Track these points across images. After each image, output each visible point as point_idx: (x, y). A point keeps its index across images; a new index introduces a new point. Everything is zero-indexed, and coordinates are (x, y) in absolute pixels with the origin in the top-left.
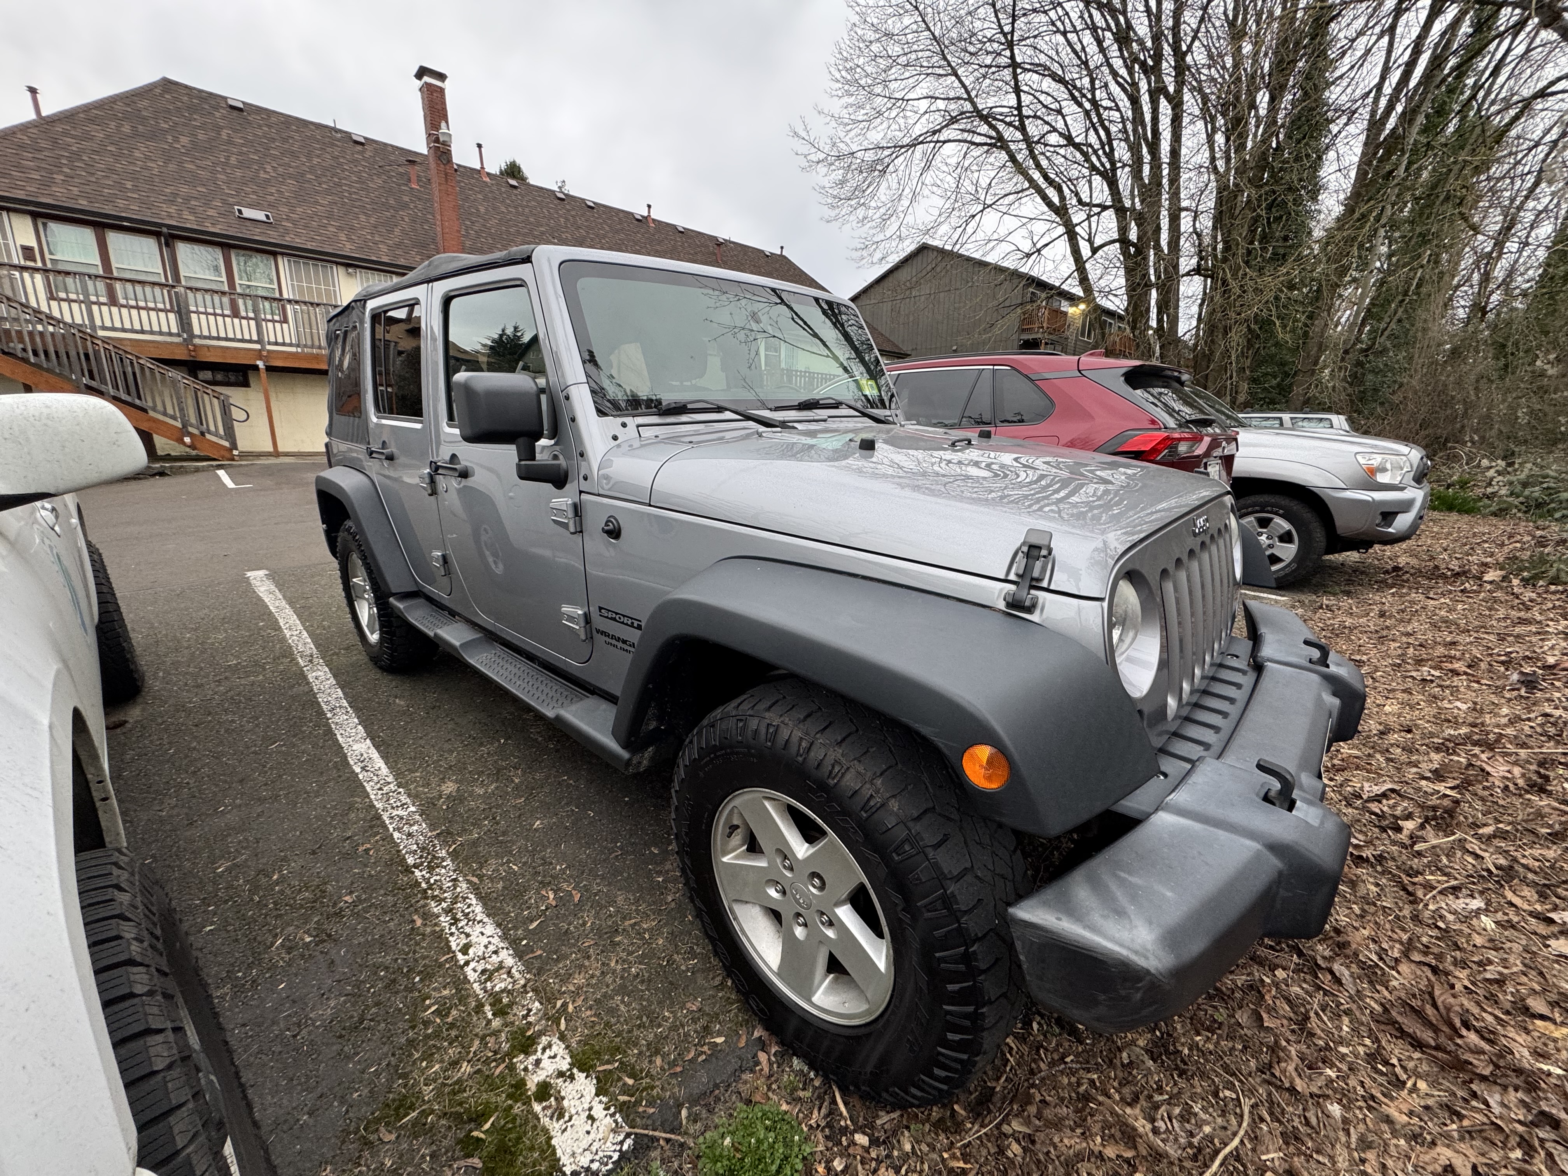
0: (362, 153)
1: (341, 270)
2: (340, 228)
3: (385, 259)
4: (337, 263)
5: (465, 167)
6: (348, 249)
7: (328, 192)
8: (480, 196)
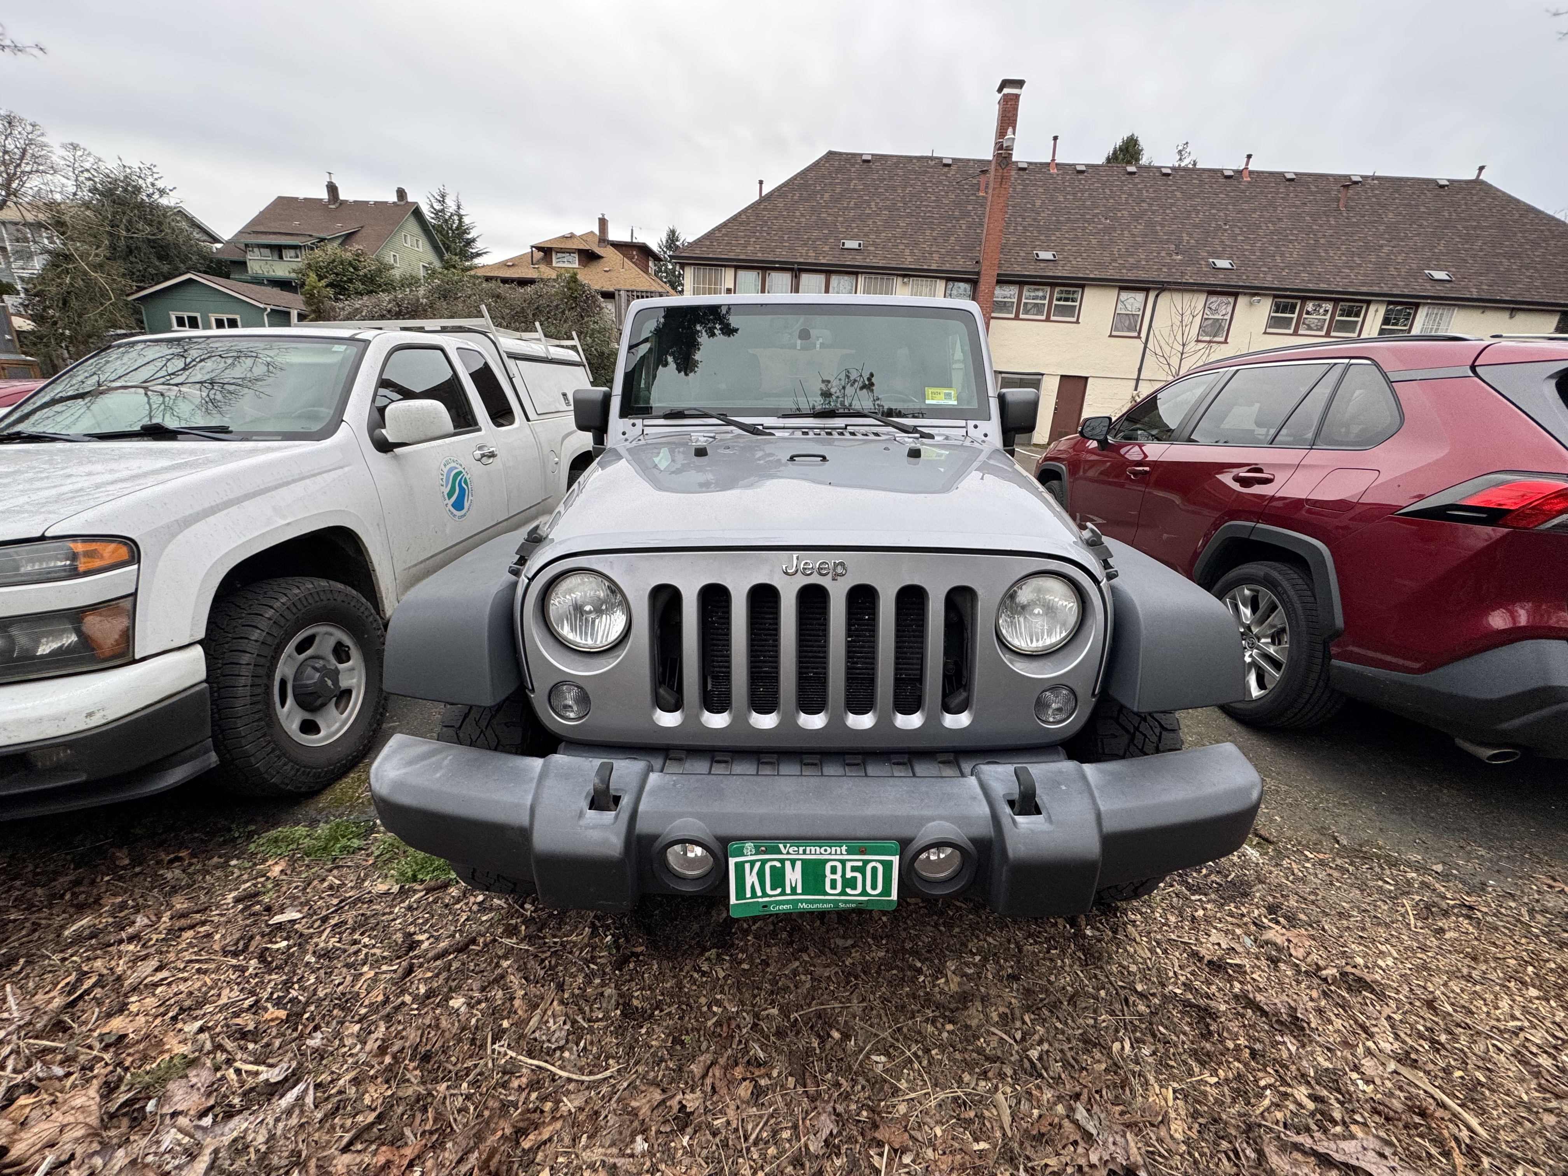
0: (945, 174)
1: (900, 279)
2: (907, 245)
3: (934, 267)
4: (898, 275)
5: (1036, 164)
6: (908, 262)
7: (910, 215)
8: (1041, 190)
